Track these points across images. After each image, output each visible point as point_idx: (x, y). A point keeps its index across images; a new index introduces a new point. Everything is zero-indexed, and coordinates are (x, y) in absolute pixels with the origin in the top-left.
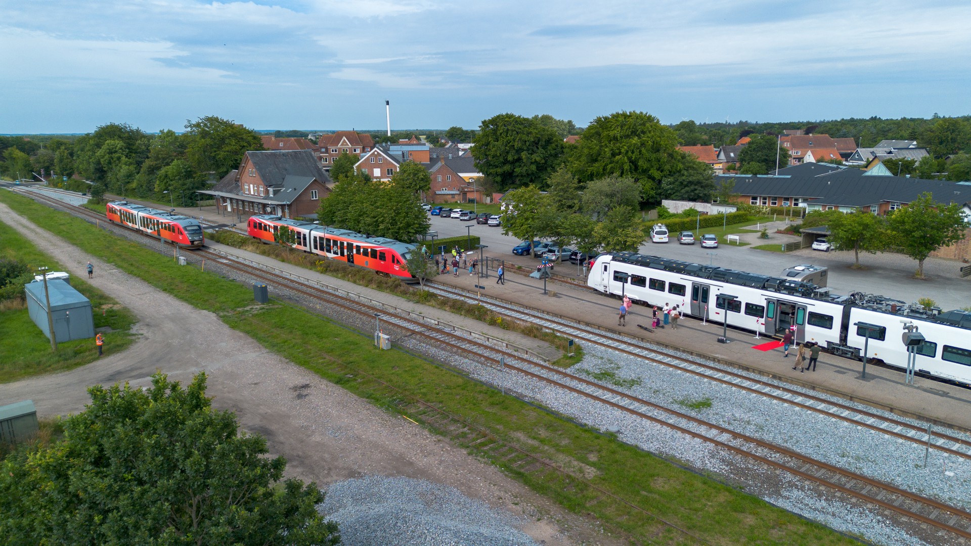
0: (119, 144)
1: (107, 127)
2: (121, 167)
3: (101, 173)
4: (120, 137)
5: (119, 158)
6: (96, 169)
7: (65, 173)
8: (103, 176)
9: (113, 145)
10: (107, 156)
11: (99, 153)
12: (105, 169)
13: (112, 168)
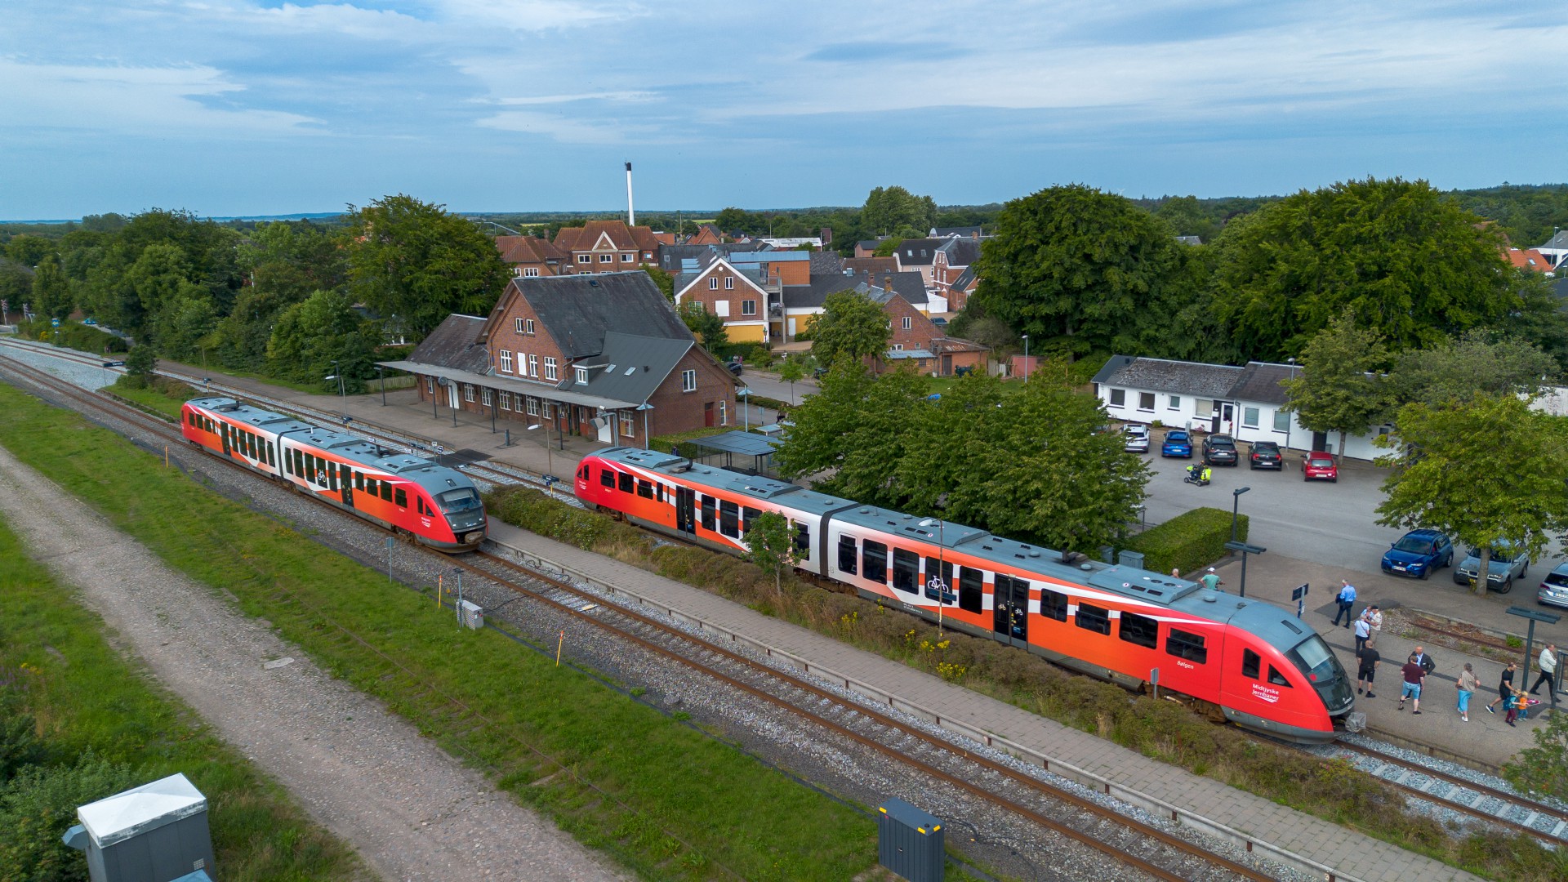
0: (172, 252)
1: (147, 217)
2: (179, 302)
3: (135, 313)
4: (173, 238)
5: (173, 284)
6: (127, 305)
7: (54, 310)
8: (140, 318)
9: (160, 257)
10: (149, 281)
11: (131, 272)
12: (145, 306)
13: (160, 305)
